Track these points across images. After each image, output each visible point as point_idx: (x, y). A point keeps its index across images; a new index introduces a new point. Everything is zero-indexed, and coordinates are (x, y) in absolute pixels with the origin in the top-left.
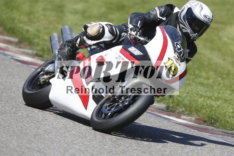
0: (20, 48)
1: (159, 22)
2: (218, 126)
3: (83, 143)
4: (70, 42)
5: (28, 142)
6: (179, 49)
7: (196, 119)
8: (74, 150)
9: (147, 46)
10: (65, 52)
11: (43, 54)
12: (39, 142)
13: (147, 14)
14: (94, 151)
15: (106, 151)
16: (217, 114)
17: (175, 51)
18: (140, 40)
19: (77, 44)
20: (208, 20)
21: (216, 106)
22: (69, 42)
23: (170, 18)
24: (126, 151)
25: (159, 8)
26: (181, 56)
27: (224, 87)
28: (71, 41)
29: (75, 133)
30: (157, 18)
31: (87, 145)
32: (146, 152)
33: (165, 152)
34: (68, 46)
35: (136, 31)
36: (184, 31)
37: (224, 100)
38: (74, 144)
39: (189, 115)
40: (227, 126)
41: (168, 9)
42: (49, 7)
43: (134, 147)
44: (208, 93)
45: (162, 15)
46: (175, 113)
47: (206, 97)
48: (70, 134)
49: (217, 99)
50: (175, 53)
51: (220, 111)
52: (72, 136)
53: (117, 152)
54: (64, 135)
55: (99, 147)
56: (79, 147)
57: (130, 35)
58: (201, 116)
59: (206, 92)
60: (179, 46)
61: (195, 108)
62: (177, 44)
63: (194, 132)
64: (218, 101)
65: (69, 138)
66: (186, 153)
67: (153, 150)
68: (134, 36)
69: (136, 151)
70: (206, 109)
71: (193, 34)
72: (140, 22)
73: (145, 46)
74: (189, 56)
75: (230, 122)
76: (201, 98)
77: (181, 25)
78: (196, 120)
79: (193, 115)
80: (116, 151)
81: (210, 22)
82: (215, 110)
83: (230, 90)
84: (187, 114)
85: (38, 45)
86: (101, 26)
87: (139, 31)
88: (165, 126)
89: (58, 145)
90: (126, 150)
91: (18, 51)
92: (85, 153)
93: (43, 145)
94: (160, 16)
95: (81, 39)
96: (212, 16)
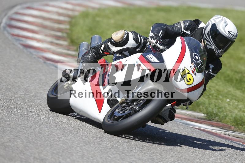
4: (95, 48)
6: (197, 60)
10: (88, 58)
13: (171, 26)
17: (192, 61)
19: (101, 50)
20: (233, 36)
22: (94, 48)
23: (194, 32)
25: (184, 22)
26: (198, 67)
30: (180, 31)
34: (93, 52)
35: (156, 39)
36: (209, 47)
45: (186, 29)
50: (192, 63)
57: (150, 42)
60: (197, 57)
62: (195, 55)
71: (218, 50)
73: (162, 53)
74: (213, 72)
81: (234, 38)
94: (184, 29)
95: (105, 45)
96: (237, 32)
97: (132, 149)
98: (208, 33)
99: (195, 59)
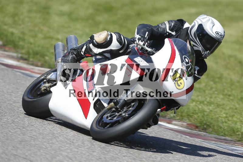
0: (5, 51)
2: (210, 132)
3: (71, 150)
5: (14, 149)
6: (187, 63)
7: (188, 124)
8: (61, 156)
9: (153, 57)
10: (68, 60)
11: (29, 57)
12: (24, 148)
13: (155, 27)
14: (82, 158)
15: (95, 158)
16: (210, 120)
18: (147, 51)
21: (208, 111)
24: (115, 158)
25: (169, 22)
26: (189, 70)
27: (216, 91)
28: (76, 49)
29: (62, 139)
30: (166, 32)
31: (75, 151)
32: (136, 158)
33: (156, 158)
35: (143, 41)
37: (216, 105)
38: (62, 150)
39: (180, 120)
40: (220, 131)
41: (178, 23)
42: (34, 8)
43: (123, 153)
44: (200, 97)
46: (166, 118)
47: (197, 101)
48: (58, 140)
49: (209, 103)
51: (212, 116)
52: (59, 142)
53: (107, 158)
54: (51, 142)
55: (87, 154)
56: (66, 154)
57: (137, 45)
58: (193, 121)
59: (198, 96)
60: (187, 60)
61: (187, 113)
62: (185, 58)
63: (186, 138)
64: (210, 106)
65: (57, 145)
66: (177, 160)
67: (143, 157)
69: (126, 158)
70: (197, 114)
71: (205, 51)
73: (151, 56)
75: (223, 127)
76: (192, 103)
78: (188, 126)
79: (185, 120)
80: (105, 158)
82: (208, 115)
83: (223, 95)
84: (178, 120)
85: (23, 48)
86: (109, 34)
87: (147, 42)
88: (156, 132)
89: (45, 152)
90: (115, 156)
91: (2, 54)
92: (73, 159)
93: (29, 152)
95: (87, 47)
96: (224, 33)
98: (195, 33)
99: (185, 62)
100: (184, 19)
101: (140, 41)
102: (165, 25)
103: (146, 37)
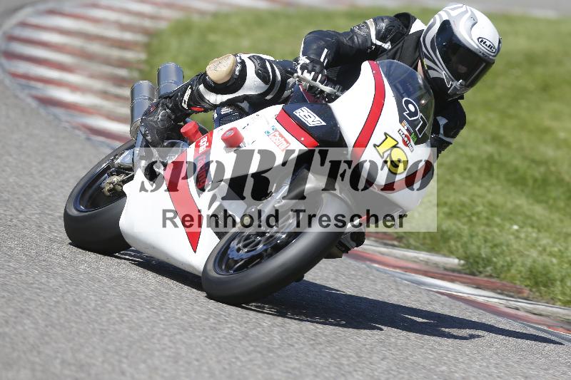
1: (373, 54)
4: (170, 98)
6: (412, 114)
9: (334, 106)
10: (156, 122)
13: (346, 34)
17: (402, 119)
18: (322, 92)
19: (185, 102)
20: (489, 49)
22: (167, 97)
23: (400, 45)
25: (375, 20)
26: (417, 129)
28: (171, 95)
30: (369, 44)
34: (165, 106)
35: (313, 70)
36: (432, 74)
41: (397, 23)
45: (381, 37)
50: (401, 122)
57: (300, 80)
60: (412, 108)
62: (407, 103)
68: (309, 82)
71: (453, 81)
72: (326, 50)
73: (331, 105)
74: (446, 134)
77: (426, 62)
81: (493, 54)
86: (239, 61)
87: (321, 72)
94: (377, 38)
95: (193, 90)
96: (499, 41)
97: (290, 342)
98: (432, 42)
99: (408, 112)
100: (412, 13)
101: (306, 71)
102: (368, 28)
103: (322, 60)
